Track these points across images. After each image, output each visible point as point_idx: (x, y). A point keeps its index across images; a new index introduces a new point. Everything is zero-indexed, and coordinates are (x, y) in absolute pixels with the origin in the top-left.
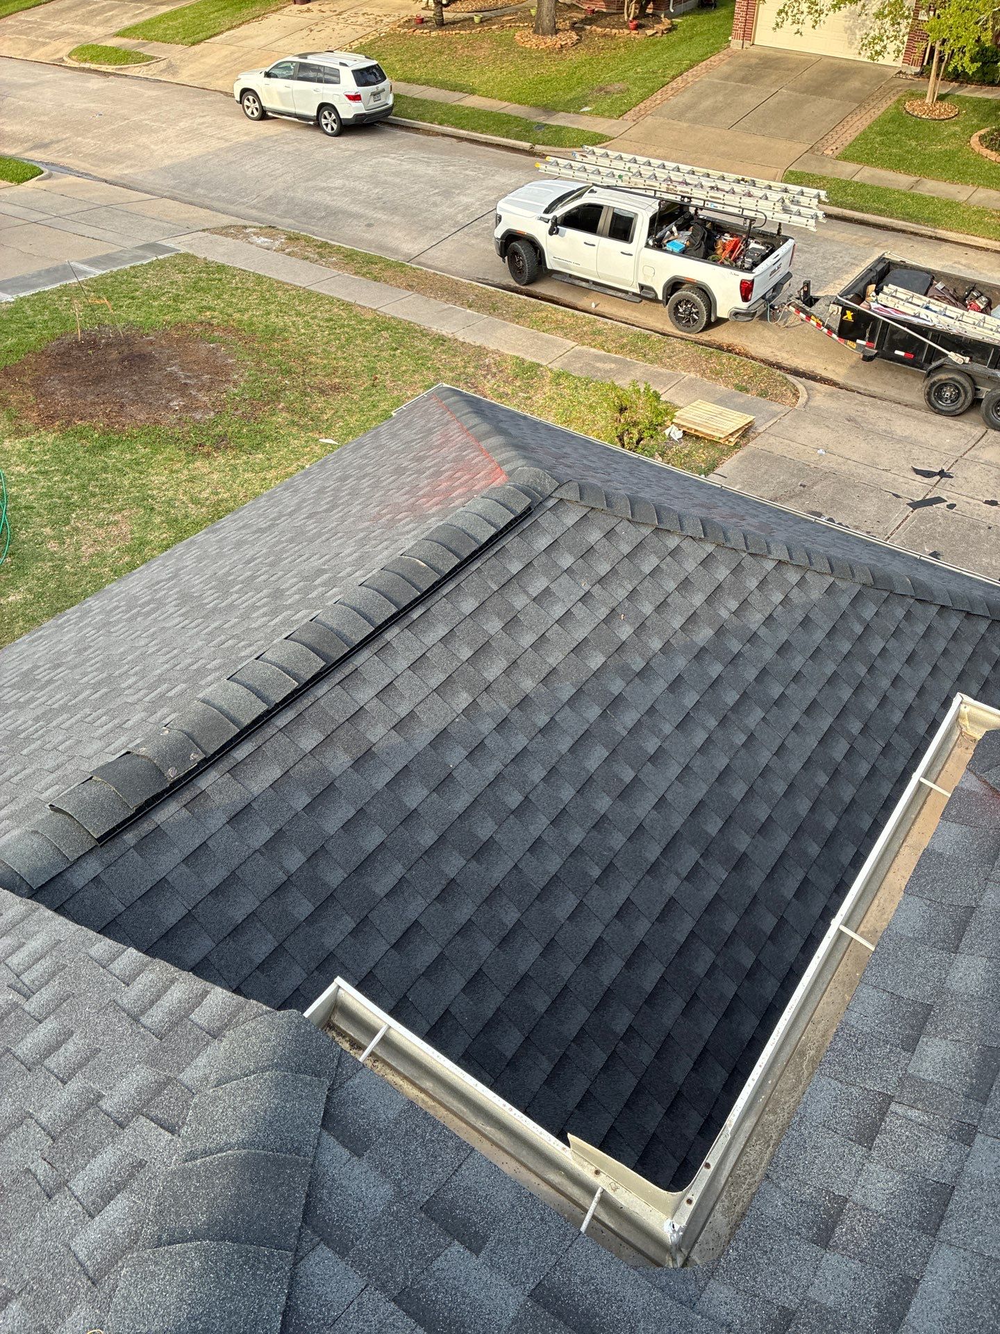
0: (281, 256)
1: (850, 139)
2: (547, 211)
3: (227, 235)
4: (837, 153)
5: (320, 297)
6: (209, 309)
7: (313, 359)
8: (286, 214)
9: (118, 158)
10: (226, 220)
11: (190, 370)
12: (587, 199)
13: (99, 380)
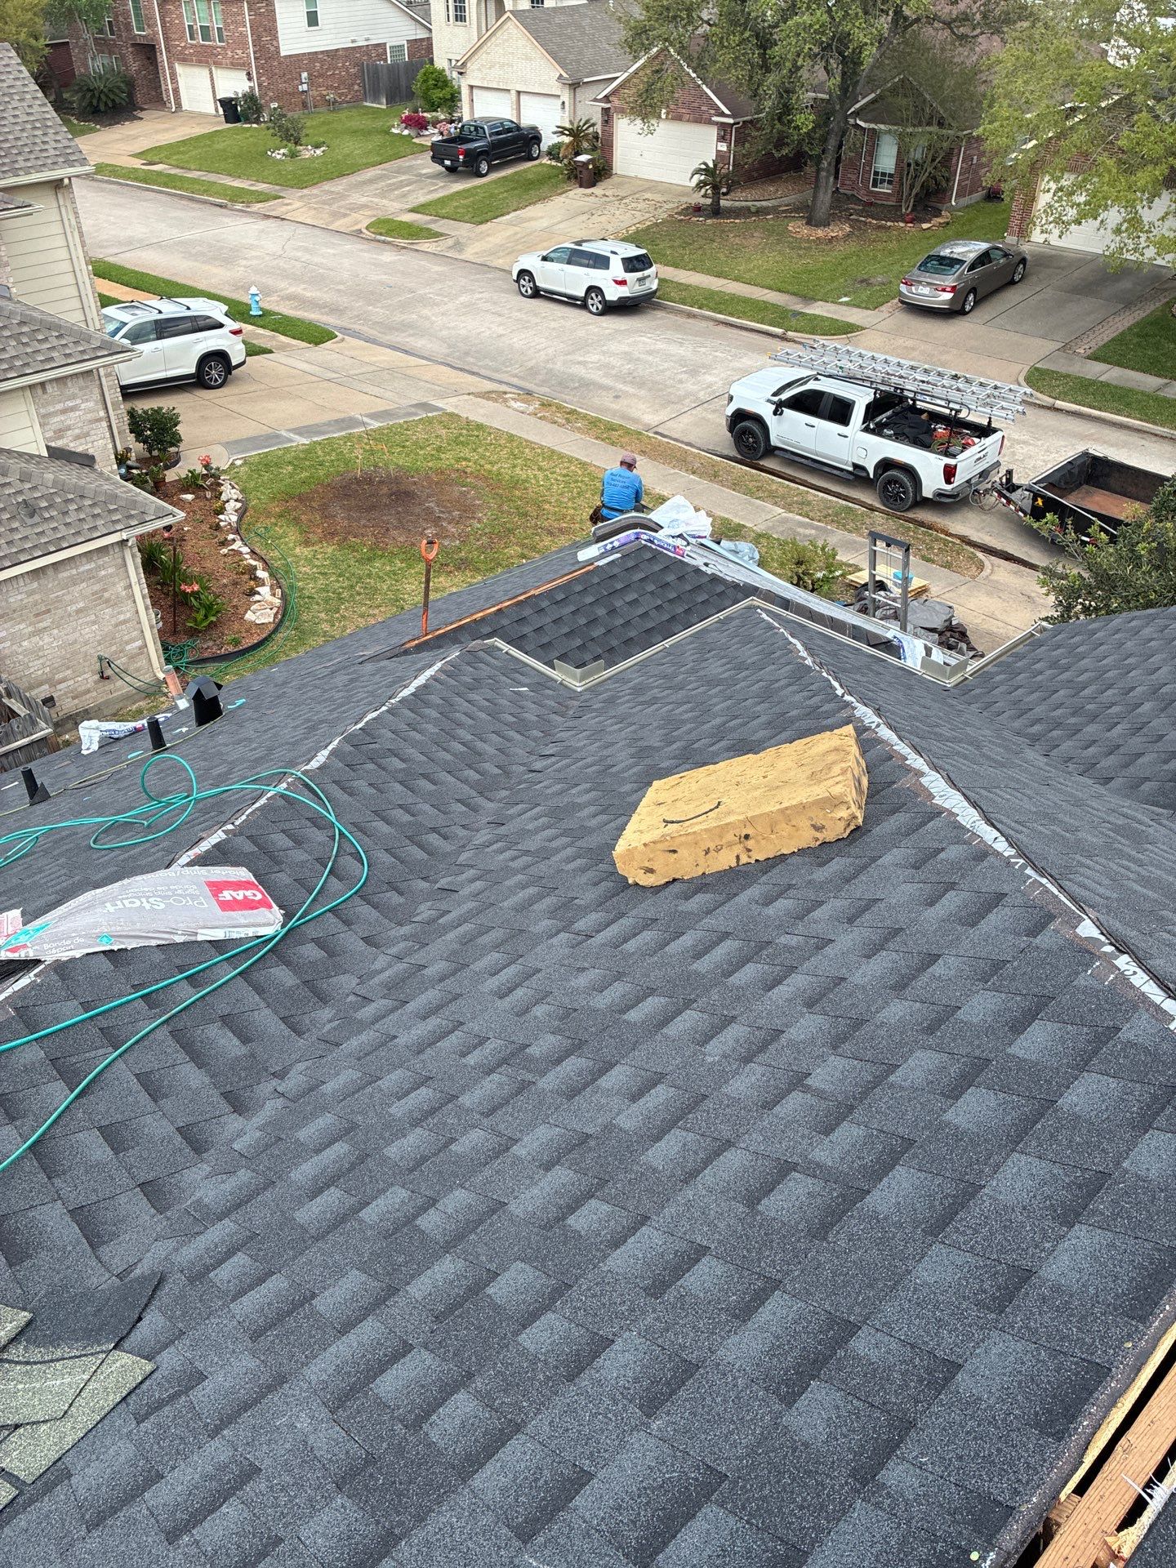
0: (533, 419)
1: (1106, 340)
2: (774, 395)
3: (488, 399)
4: (1089, 352)
5: (561, 456)
6: (465, 459)
7: (547, 506)
8: (544, 383)
9: (404, 327)
10: (489, 386)
11: (444, 507)
12: (811, 385)
13: (373, 508)
